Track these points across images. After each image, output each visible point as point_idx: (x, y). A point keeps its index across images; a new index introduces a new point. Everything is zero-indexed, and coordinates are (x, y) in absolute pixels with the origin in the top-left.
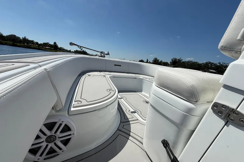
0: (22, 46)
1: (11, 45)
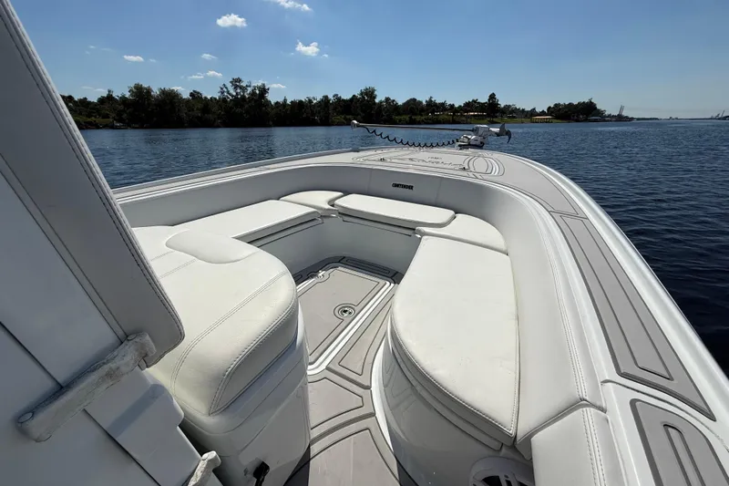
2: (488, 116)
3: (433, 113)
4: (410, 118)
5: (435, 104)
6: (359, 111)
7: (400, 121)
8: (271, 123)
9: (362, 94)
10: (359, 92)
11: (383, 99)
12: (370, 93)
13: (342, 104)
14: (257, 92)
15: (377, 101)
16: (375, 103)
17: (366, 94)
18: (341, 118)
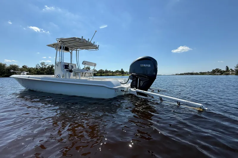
0: (104, 75)
1: (100, 76)
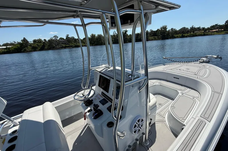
0: (188, 36)
1: (180, 37)
2: (224, 31)
3: (193, 32)
4: (182, 35)
5: (195, 28)
6: (159, 35)
7: (177, 37)
8: (128, 41)
9: (161, 28)
10: (160, 28)
11: (170, 29)
12: (165, 28)
13: (153, 32)
14: (124, 32)
15: (167, 30)
16: (166, 31)
17: (163, 28)
18: (152, 38)
